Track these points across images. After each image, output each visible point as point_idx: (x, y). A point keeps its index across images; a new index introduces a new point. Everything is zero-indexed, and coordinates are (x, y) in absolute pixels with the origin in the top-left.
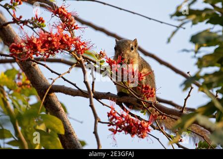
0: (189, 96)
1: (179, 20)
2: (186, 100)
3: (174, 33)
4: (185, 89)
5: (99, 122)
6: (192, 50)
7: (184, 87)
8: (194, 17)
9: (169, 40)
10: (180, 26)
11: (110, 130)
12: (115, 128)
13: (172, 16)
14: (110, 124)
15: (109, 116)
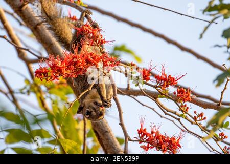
0: (225, 88)
1: (210, 15)
2: (222, 93)
3: (206, 28)
4: (218, 85)
5: (129, 140)
6: (225, 45)
7: (216, 83)
8: (226, 11)
9: (201, 36)
10: (212, 21)
11: (141, 147)
12: (146, 144)
13: (204, 11)
14: (141, 142)
15: (139, 134)
